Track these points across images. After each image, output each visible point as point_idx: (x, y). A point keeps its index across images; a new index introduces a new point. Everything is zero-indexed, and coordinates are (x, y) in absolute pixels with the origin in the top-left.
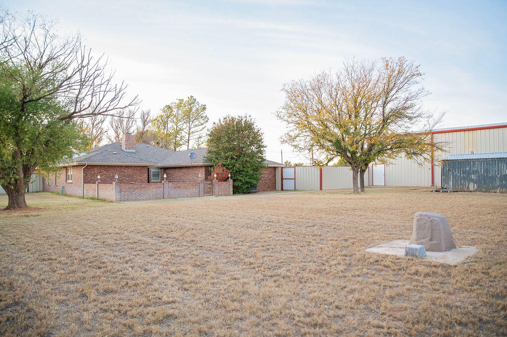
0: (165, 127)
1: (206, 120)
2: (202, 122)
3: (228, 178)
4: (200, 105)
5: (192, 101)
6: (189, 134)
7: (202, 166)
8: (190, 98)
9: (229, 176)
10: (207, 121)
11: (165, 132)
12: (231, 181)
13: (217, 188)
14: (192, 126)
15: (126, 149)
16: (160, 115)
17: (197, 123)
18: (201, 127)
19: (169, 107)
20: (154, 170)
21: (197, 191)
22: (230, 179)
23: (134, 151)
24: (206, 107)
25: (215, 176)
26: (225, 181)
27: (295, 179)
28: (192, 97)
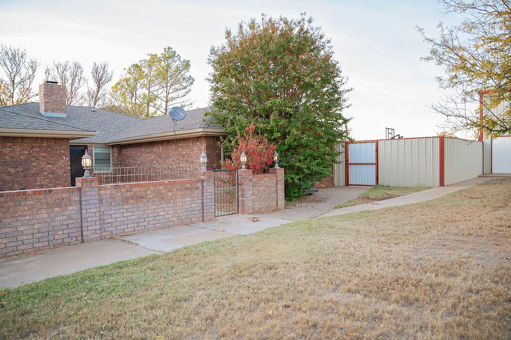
0: (133, 94)
1: (191, 81)
2: (185, 84)
3: (274, 163)
4: (182, 60)
5: (170, 55)
6: (167, 102)
7: (198, 138)
8: (167, 49)
9: (276, 158)
10: (192, 83)
11: (134, 101)
12: (280, 172)
13: (248, 193)
14: (171, 91)
15: (46, 110)
16: (124, 77)
17: (177, 86)
18: (183, 92)
19: (136, 66)
20: (99, 151)
21: (197, 205)
22: (277, 166)
23: (64, 115)
24: (190, 63)
25: (243, 159)
26: (265, 171)
27: (377, 164)
28: (169, 48)
